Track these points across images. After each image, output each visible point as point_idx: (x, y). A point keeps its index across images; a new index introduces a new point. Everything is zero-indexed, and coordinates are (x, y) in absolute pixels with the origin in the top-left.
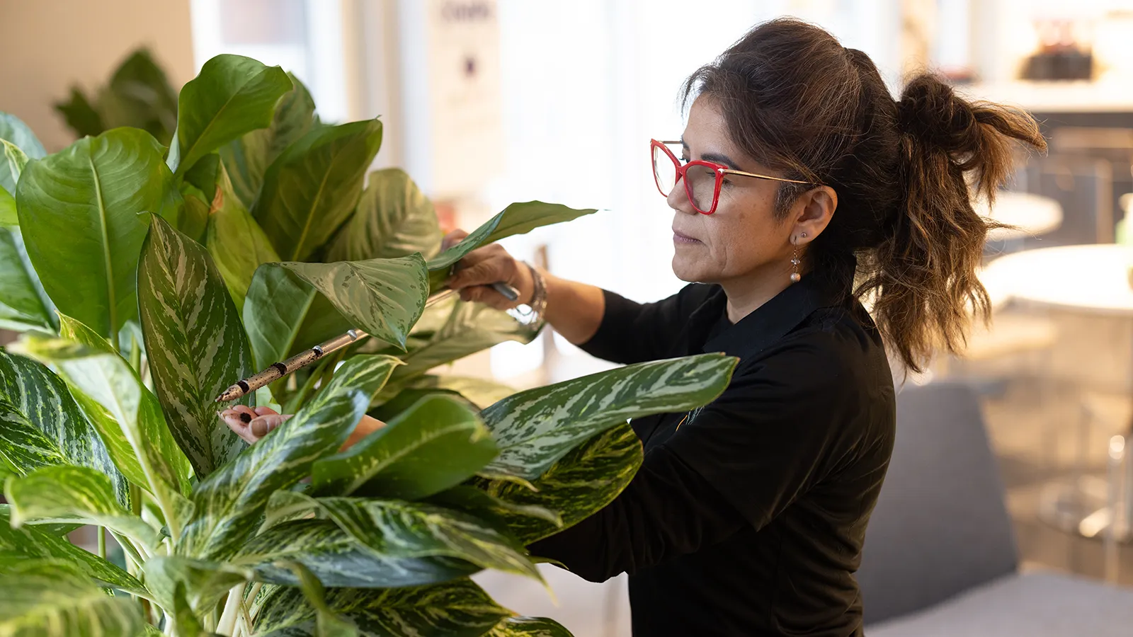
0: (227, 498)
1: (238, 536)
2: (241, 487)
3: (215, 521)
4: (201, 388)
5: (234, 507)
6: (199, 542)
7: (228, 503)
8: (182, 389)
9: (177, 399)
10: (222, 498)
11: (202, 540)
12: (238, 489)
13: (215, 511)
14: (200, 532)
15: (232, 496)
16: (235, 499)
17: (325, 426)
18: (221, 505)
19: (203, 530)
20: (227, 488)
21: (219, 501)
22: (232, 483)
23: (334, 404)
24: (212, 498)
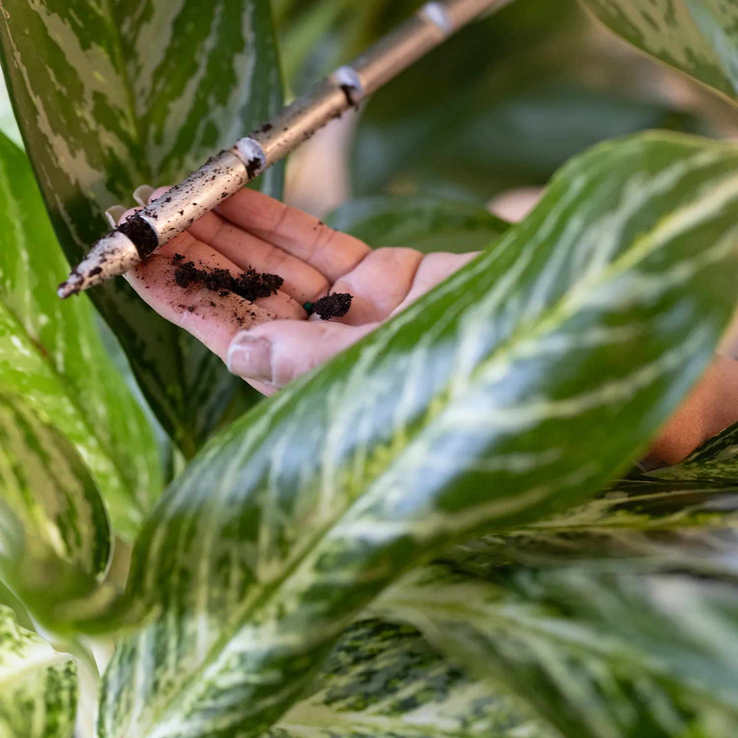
0: (250, 578)
1: (285, 693)
2: (295, 552)
3: (215, 635)
4: (142, 110)
5: (271, 609)
6: (170, 684)
7: (255, 592)
8: (93, 125)
9: (81, 154)
10: (236, 575)
11: (179, 681)
12: (284, 555)
13: (217, 607)
14: (171, 659)
15: (267, 572)
16: (276, 585)
17: (569, 408)
18: (232, 594)
19: (179, 658)
20: (248, 547)
21: (226, 583)
22: (265, 537)
23: (597, 336)
24: (204, 568)
